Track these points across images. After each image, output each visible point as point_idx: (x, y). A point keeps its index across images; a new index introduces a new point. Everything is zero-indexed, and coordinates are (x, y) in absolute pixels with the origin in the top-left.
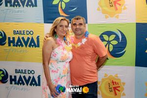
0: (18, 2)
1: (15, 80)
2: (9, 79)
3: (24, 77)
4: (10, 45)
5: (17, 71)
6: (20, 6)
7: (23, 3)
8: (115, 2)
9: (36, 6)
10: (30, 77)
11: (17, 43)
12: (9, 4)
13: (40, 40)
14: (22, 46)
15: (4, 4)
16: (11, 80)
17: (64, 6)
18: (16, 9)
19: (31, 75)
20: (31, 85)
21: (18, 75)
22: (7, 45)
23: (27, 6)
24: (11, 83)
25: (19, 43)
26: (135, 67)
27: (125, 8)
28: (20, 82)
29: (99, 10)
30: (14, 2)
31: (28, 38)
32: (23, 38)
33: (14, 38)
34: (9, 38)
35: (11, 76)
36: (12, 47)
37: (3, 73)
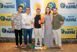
0: (8, 7)
2: (7, 31)
4: (6, 21)
5: (9, 29)
6: (9, 8)
7: (10, 7)
9: (14, 8)
16: (7, 32)
21: (9, 30)
22: (5, 20)
24: (7, 33)
25: (9, 20)
29: (34, 9)
34: (6, 18)
36: (7, 21)
37: (5, 30)
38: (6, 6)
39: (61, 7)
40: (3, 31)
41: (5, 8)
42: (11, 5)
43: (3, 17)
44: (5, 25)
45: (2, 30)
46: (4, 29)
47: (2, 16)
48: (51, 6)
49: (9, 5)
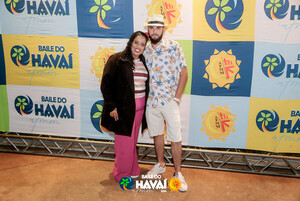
0: (44, 9)
1: (41, 110)
3: (53, 106)
4: (34, 65)
5: (43, 99)
6: (46, 13)
7: (51, 9)
8: (169, 13)
9: (68, 14)
10: (60, 107)
11: (44, 62)
12: (32, 11)
13: (73, 60)
14: (50, 66)
15: (26, 10)
17: (104, 15)
18: (42, 17)
19: (62, 105)
20: (62, 117)
22: (30, 64)
23: (56, 14)
24: (37, 114)
26: (190, 95)
27: (180, 21)
28: (48, 113)
30: (40, 8)
31: (58, 57)
32: (51, 56)
33: (39, 56)
34: (33, 56)
35: (36, 105)
36: (37, 68)
37: (26, 101)
38: (34, 7)
39: (268, 12)
40: (18, 105)
41: (32, 15)
42: (54, 3)
43: (20, 50)
44: (30, 83)
45: (17, 101)
46: (22, 97)
47: (18, 47)
48: (220, 9)
49: (47, 3)
